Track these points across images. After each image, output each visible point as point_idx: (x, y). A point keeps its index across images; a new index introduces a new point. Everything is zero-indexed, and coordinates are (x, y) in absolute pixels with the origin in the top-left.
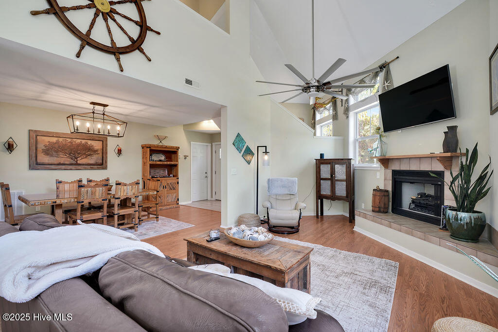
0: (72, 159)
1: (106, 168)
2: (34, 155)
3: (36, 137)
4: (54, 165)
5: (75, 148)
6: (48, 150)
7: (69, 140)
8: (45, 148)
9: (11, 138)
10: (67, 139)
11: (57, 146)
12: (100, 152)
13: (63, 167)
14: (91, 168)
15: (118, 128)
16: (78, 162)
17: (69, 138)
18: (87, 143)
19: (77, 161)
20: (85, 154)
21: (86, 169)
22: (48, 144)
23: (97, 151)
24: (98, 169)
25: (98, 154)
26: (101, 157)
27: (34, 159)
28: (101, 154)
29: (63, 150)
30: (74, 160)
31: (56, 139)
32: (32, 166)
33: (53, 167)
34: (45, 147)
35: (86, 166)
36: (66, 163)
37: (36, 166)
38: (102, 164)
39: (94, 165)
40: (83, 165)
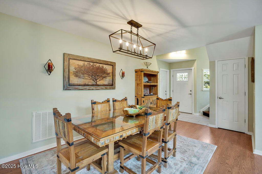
0: (93, 80)
1: (114, 88)
2: (67, 77)
3: (69, 61)
4: (81, 85)
5: (95, 71)
6: (77, 72)
7: (92, 64)
8: (75, 71)
9: (50, 60)
10: (91, 63)
11: (83, 69)
12: (111, 75)
13: (88, 87)
14: (106, 88)
15: (146, 50)
16: (98, 83)
17: (92, 62)
18: (103, 67)
19: (96, 83)
20: (101, 76)
21: (102, 89)
22: (77, 66)
23: (109, 74)
24: (110, 89)
25: (110, 76)
26: (112, 79)
27: (67, 80)
28: (112, 77)
29: (87, 73)
30: (95, 82)
31: (83, 62)
32: (65, 87)
33: (80, 87)
34: (75, 69)
35: (102, 87)
36: (90, 84)
37: (69, 87)
38: (112, 85)
39: (108, 86)
40: (101, 85)
